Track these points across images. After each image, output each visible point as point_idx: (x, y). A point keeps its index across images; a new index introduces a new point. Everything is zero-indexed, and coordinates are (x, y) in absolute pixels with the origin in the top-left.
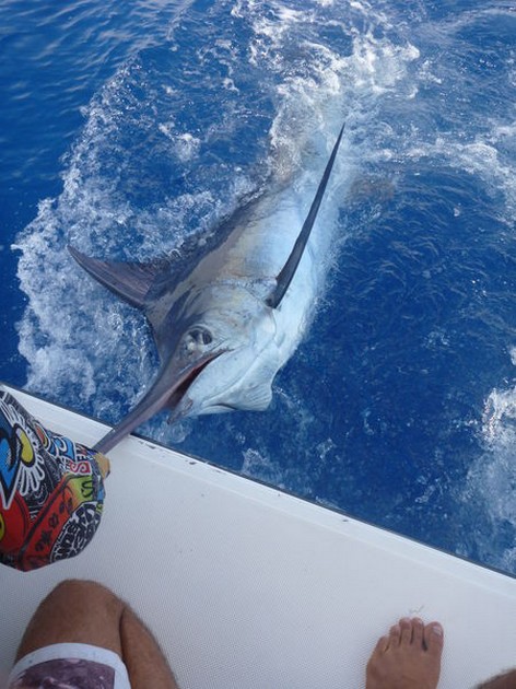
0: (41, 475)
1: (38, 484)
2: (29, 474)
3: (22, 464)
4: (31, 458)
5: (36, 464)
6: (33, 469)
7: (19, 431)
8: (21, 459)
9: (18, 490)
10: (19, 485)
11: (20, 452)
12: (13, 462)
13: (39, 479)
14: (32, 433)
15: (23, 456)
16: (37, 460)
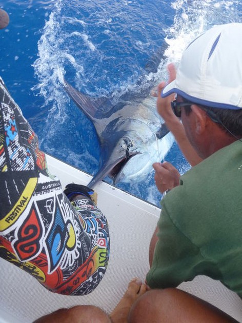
0: (77, 255)
1: (74, 261)
2: (69, 256)
3: (66, 249)
4: (73, 245)
5: (76, 249)
6: (73, 252)
7: (69, 226)
8: (66, 246)
9: (60, 267)
10: (62, 263)
11: (67, 241)
12: (61, 249)
13: (75, 257)
14: (77, 223)
15: (68, 244)
16: (77, 245)
